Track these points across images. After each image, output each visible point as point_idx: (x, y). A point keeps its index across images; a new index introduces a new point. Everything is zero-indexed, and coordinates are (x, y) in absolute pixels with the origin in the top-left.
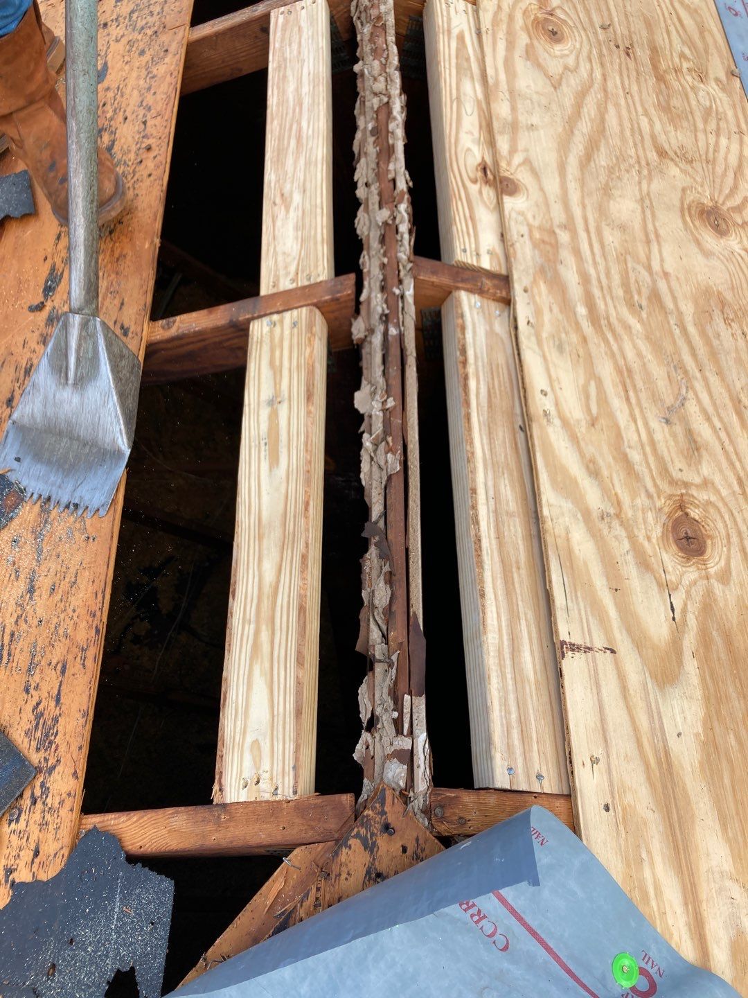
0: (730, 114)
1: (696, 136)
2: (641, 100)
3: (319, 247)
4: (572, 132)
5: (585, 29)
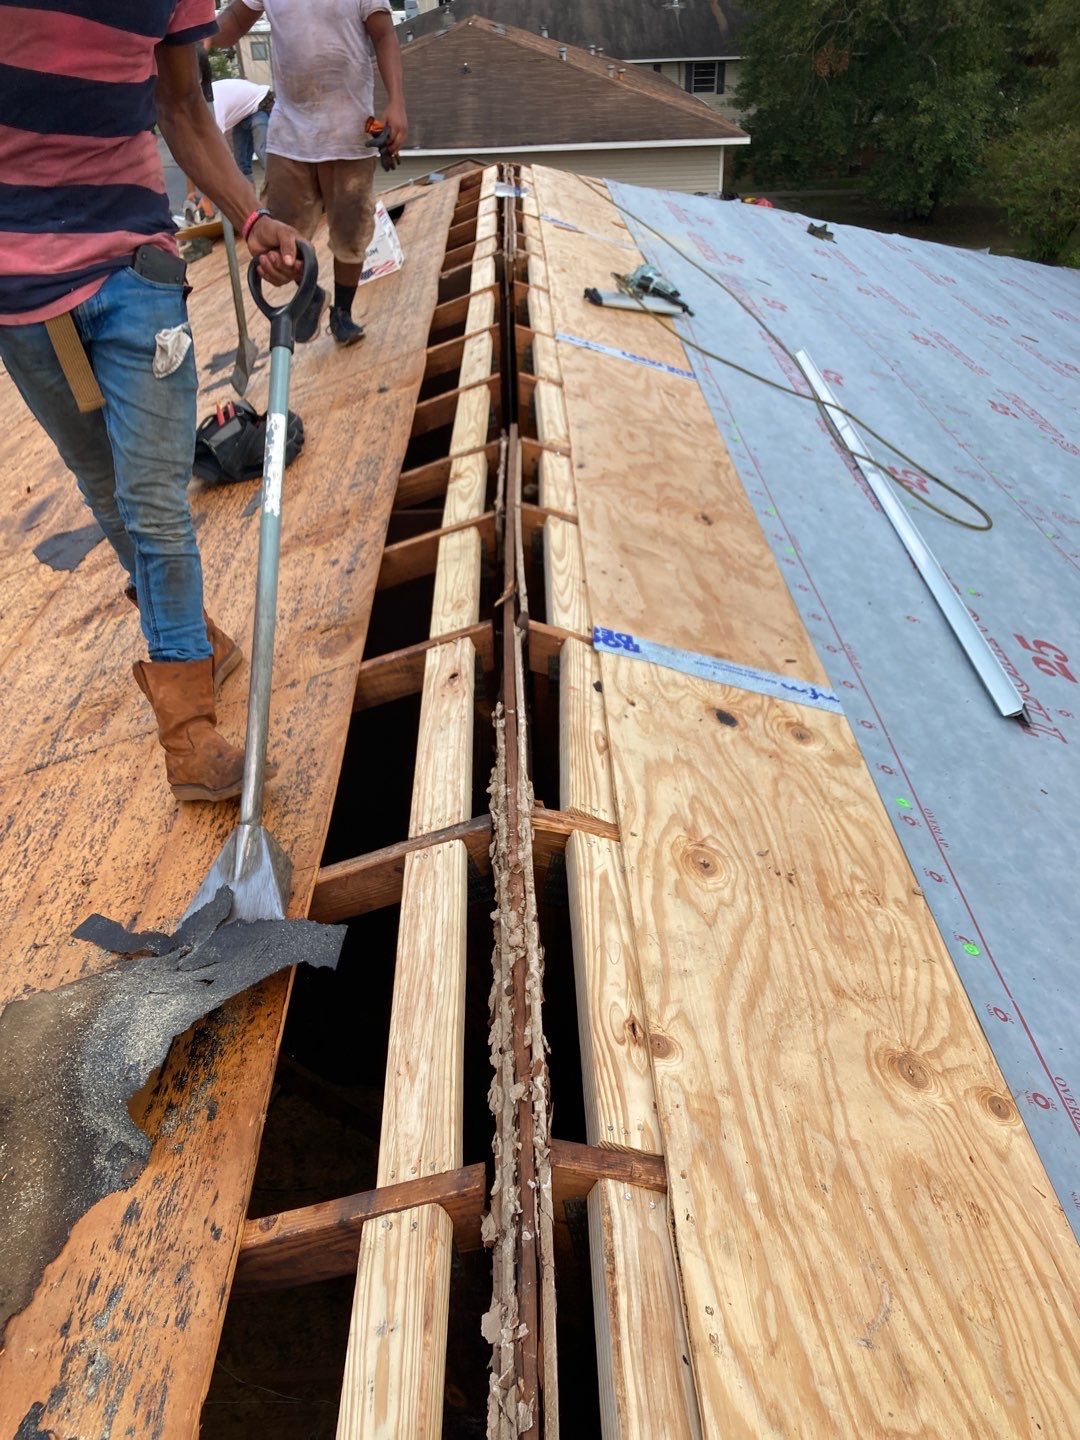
0: (915, 938)
1: (877, 969)
2: (809, 932)
3: (446, 1129)
4: (732, 976)
5: (740, 858)
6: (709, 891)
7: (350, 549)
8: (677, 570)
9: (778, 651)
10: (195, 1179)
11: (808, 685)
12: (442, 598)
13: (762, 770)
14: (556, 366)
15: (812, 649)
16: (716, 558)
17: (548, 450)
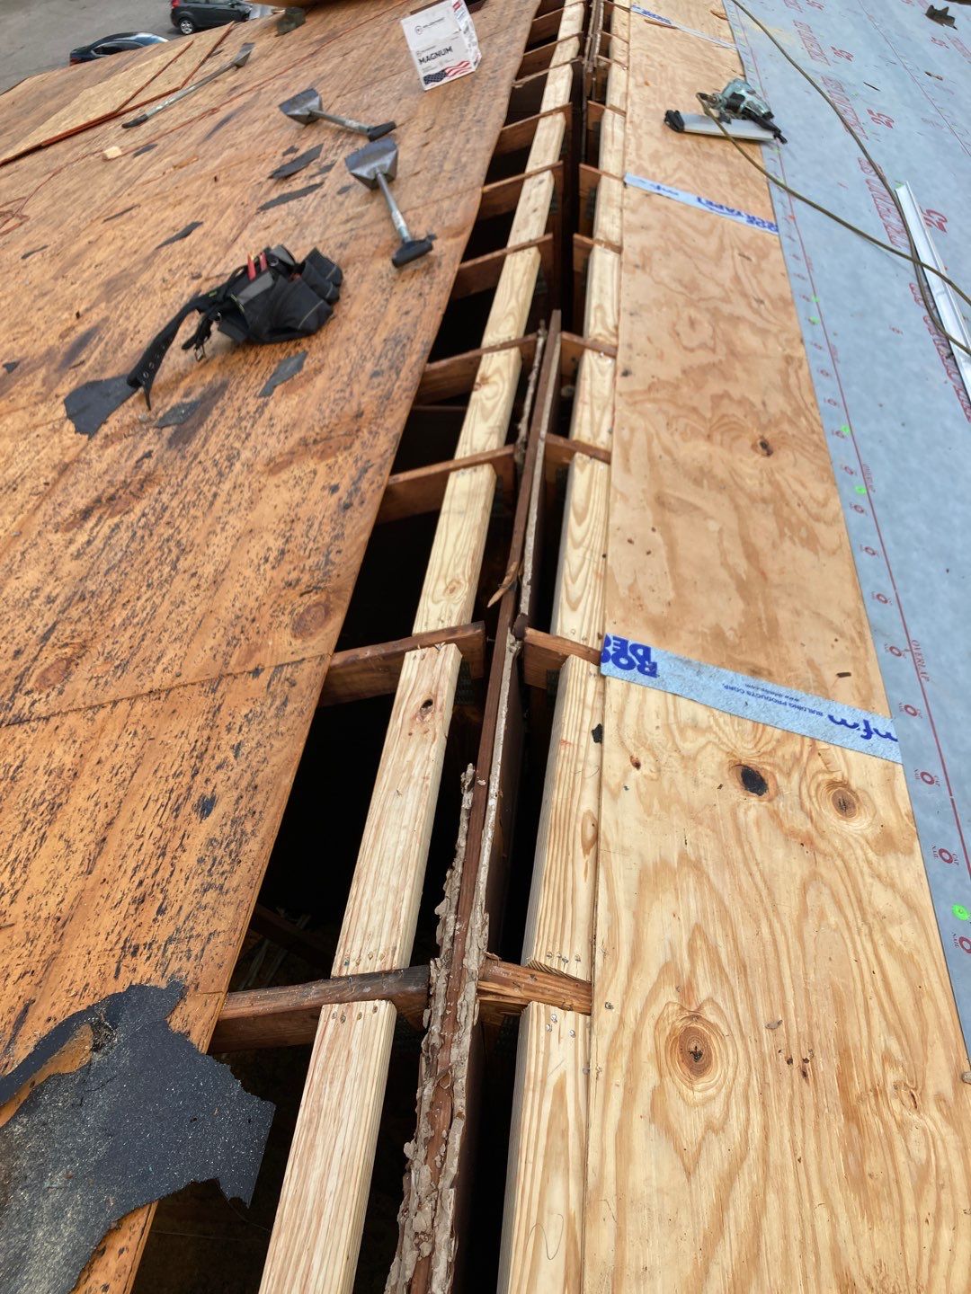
4: (707, 1272)
5: (743, 1036)
7: (353, 472)
8: (721, 531)
9: (830, 657)
11: (859, 716)
12: (436, 575)
14: (618, 222)
15: (872, 652)
16: (770, 509)
17: (590, 348)
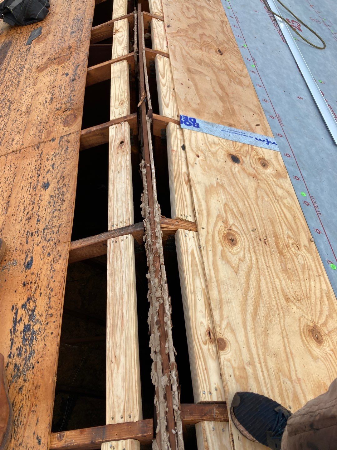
1: (300, 284)
4: (247, 299)
5: (245, 234)
6: (235, 254)
7: (73, 68)
8: (211, 80)
9: (252, 119)
10: (28, 409)
11: (264, 138)
12: (114, 99)
13: (250, 184)
15: (265, 118)
16: (225, 73)
17: (154, 18)
